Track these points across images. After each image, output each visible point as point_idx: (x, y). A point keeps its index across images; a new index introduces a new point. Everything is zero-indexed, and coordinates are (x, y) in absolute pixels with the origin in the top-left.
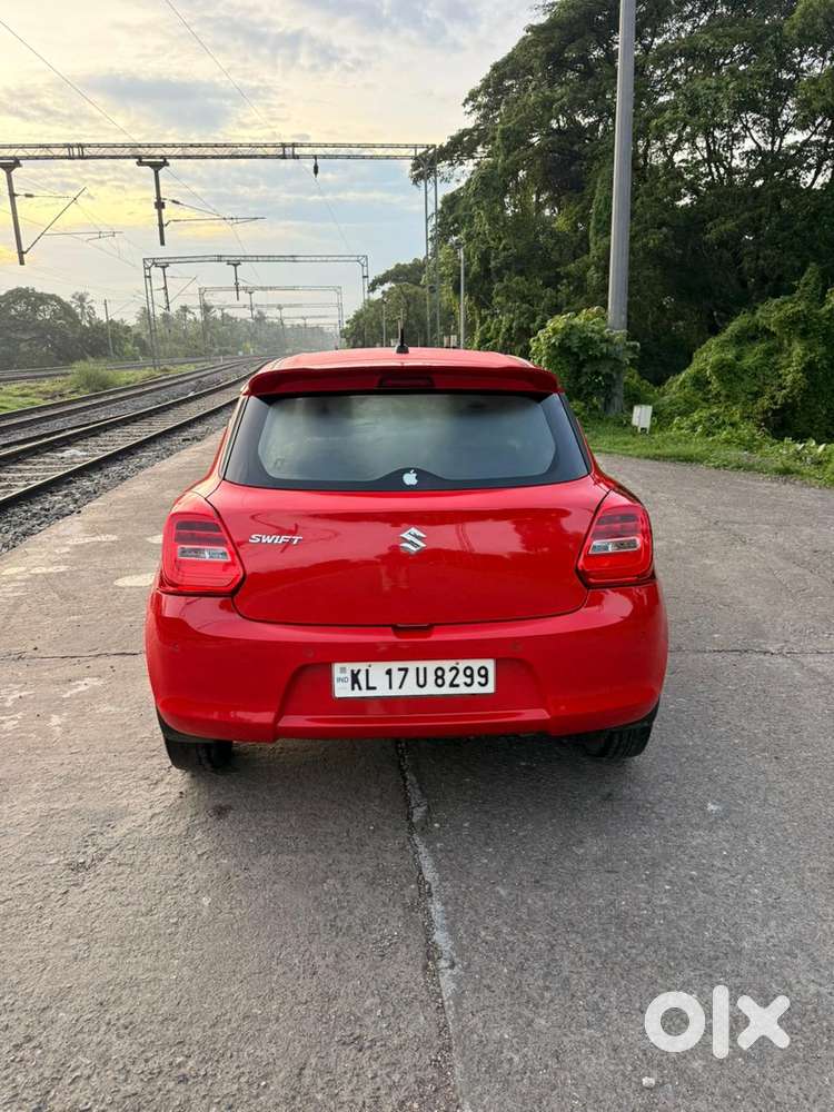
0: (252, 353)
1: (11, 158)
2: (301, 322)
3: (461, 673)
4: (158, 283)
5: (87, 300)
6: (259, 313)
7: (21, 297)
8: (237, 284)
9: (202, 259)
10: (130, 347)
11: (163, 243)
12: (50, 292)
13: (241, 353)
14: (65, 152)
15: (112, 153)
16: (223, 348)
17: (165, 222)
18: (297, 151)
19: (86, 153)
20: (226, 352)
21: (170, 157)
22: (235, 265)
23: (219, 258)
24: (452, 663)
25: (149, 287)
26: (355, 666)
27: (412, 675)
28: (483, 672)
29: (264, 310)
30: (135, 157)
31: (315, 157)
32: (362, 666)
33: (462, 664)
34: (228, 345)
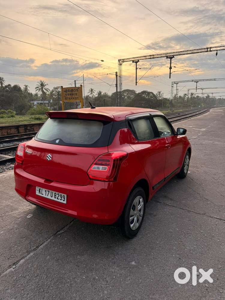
0: (203, 106)
1: (137, 60)
2: (219, 97)
3: (60, 196)
4: (175, 88)
5: (161, 93)
6: (208, 95)
7: (144, 93)
8: (196, 87)
9: (188, 81)
10: (168, 105)
11: (170, 78)
12: (151, 92)
13: (199, 106)
14: (149, 57)
15: (160, 56)
16: (195, 105)
17: (171, 72)
18: (211, 49)
19: (154, 57)
20: (196, 106)
21: (175, 55)
22: (197, 82)
23: (193, 81)
24: (58, 193)
25: (172, 89)
26: (40, 188)
27: (50, 193)
28: (64, 197)
29: (209, 94)
30: (166, 56)
31: (217, 50)
32: (41, 188)
33: (60, 194)
34: (196, 104)
